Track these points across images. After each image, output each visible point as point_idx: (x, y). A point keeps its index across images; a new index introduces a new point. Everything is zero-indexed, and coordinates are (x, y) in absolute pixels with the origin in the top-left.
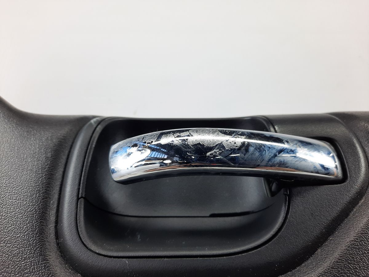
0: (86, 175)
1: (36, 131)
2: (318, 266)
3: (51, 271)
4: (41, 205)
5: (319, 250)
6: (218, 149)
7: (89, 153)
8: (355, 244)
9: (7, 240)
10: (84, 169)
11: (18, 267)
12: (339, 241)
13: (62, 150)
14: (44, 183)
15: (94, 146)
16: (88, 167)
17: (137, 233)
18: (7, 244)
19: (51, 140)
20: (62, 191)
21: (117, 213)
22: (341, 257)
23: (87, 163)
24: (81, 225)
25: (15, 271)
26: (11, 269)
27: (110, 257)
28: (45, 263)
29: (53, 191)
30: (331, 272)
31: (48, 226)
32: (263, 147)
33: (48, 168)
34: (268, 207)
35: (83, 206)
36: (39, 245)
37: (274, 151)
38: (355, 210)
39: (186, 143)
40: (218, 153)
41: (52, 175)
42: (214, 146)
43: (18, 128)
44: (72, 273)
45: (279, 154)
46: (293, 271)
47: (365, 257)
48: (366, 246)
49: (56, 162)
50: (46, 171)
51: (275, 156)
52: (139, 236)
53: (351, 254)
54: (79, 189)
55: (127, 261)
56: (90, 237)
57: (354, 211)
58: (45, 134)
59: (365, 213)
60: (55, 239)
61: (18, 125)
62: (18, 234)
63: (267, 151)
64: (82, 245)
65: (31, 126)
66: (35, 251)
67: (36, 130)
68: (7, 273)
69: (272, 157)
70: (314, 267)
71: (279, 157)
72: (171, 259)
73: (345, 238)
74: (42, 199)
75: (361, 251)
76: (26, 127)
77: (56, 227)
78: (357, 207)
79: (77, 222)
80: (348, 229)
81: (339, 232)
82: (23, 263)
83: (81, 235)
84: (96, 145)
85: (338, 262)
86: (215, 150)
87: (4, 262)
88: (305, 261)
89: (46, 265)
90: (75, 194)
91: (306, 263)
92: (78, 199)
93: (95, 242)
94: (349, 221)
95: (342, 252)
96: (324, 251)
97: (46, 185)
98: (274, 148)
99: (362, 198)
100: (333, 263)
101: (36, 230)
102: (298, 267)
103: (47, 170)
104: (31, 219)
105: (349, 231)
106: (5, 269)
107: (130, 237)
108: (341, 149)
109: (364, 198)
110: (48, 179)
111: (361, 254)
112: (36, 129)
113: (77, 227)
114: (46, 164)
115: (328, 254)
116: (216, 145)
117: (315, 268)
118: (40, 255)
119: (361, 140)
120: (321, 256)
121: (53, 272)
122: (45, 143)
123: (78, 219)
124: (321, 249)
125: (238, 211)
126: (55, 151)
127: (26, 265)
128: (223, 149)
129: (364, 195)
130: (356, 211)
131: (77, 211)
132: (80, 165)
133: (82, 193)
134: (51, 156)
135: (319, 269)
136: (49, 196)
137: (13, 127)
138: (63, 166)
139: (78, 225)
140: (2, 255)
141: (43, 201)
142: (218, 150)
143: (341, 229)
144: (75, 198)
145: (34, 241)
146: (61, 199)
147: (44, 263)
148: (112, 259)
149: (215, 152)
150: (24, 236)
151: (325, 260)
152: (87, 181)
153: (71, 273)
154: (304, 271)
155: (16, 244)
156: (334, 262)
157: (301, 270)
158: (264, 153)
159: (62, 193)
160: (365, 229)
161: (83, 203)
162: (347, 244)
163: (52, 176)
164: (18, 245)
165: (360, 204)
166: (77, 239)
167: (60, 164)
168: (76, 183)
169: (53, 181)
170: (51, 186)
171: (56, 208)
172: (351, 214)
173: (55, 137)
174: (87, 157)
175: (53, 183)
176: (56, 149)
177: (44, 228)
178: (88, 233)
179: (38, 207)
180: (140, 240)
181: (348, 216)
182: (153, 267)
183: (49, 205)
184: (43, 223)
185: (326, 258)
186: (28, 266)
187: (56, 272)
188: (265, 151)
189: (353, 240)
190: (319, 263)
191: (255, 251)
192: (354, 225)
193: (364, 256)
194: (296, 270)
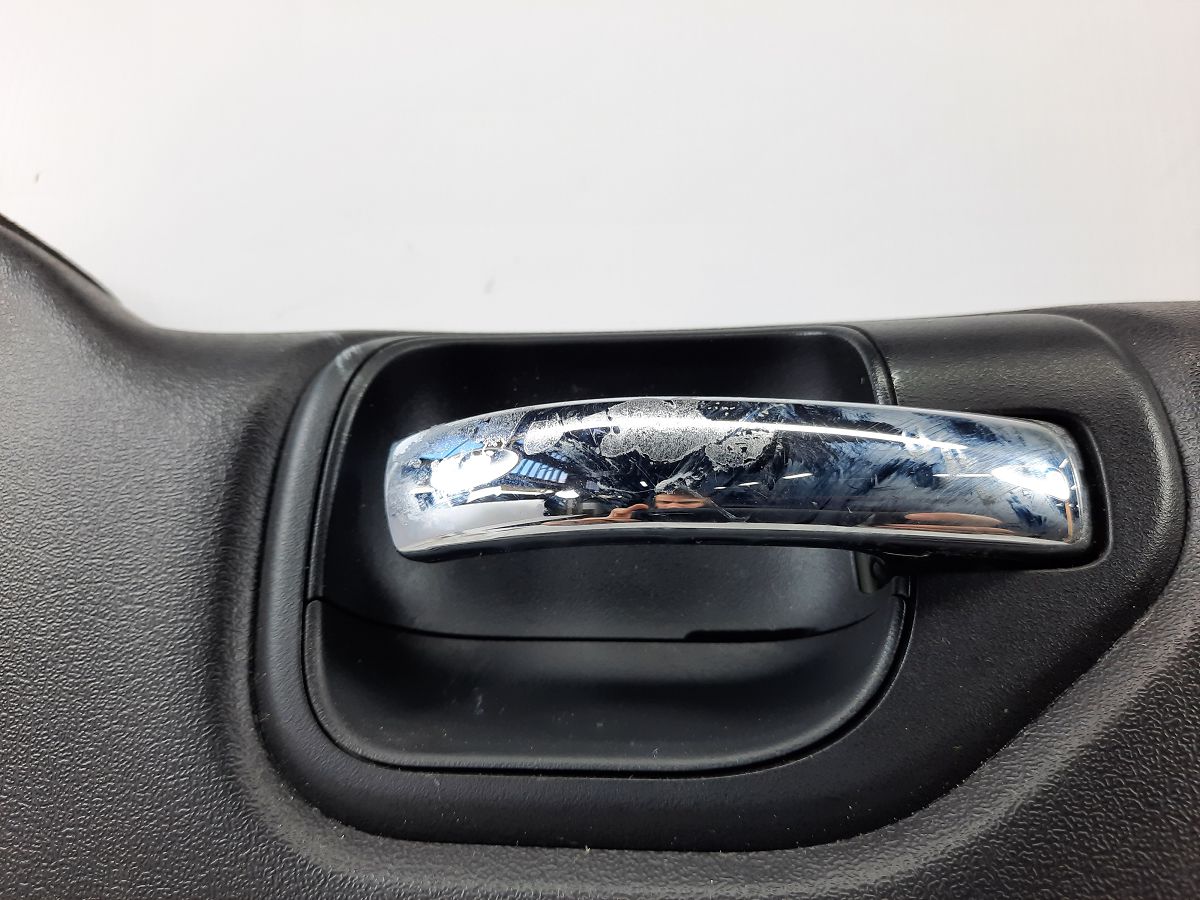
0: (326, 531)
1: (182, 398)
2: (972, 816)
3: (241, 800)
4: (209, 619)
5: (986, 767)
6: (689, 470)
7: (332, 465)
8: (1095, 755)
9: (125, 715)
10: (318, 514)
11: (159, 787)
12: (1048, 744)
13: (256, 455)
14: (211, 557)
15: (344, 442)
16: (330, 507)
17: (476, 689)
18: (126, 725)
19: (225, 425)
20: (263, 576)
21: (421, 627)
22: (1045, 792)
23: (327, 495)
24: (314, 677)
25: (152, 797)
26: (143, 792)
27: (394, 767)
28: (225, 781)
29: (236, 579)
30: (1008, 837)
31: (229, 679)
32: (832, 458)
33: (220, 511)
34: (856, 623)
35: (318, 624)
36: (206, 731)
37: (868, 471)
38: (1116, 647)
39: (597, 451)
40: (688, 482)
41: (233, 532)
42: (678, 459)
43: (132, 387)
44: (296, 806)
45: (880, 481)
46: (901, 823)
47: (1117, 796)
48: (1125, 762)
49: (240, 494)
50: (216, 522)
51: (869, 486)
52: (480, 698)
53: (1077, 786)
54: (306, 573)
55: (438, 779)
56: (341, 709)
57: (1115, 649)
58: (207, 405)
59: (1142, 659)
60: (249, 712)
61: (130, 379)
62: (152, 701)
63: (842, 472)
64: (319, 734)
65: (167, 381)
66: (198, 746)
67: (180, 395)
68: (134, 801)
69: (858, 492)
70: (959, 818)
71: (880, 489)
72: (554, 778)
73: (1068, 737)
74: (210, 604)
75: (1107, 777)
76: (154, 384)
77: (251, 678)
78: (1125, 640)
79: (303, 669)
80: (1083, 707)
81: (1055, 715)
82: (172, 779)
83: (316, 706)
84: (350, 440)
85: (1033, 809)
86: (680, 475)
87: (123, 774)
88: (941, 795)
89: (228, 785)
90: (297, 590)
91: (942, 802)
92: (305, 601)
93: (354, 726)
94: (1093, 681)
95: (1051, 778)
96: (999, 769)
97: (216, 562)
98: (868, 463)
99: (1147, 609)
100: (1018, 810)
101: (197, 689)
102: (915, 811)
103: (218, 517)
104: (184, 659)
105: (1084, 715)
106: (127, 792)
107: (454, 701)
108: (1101, 451)
109: (1152, 610)
110: (221, 545)
111: (1108, 788)
112: (180, 391)
113: (305, 682)
114: (214, 501)
115: (1007, 782)
116: (687, 458)
117: (963, 819)
118: (212, 759)
119: (1174, 416)
120: (987, 784)
121: (248, 804)
122: (207, 437)
123: (306, 659)
124: (992, 763)
125: (772, 625)
126: (237, 460)
127: (177, 784)
128: (704, 471)
129: (1156, 599)
130: (1119, 651)
131: (303, 637)
132: (305, 503)
133: (316, 587)
134: (225, 475)
135: (973, 824)
136: (226, 594)
137: (119, 386)
138: (261, 503)
139: (308, 677)
140: (119, 754)
141: (213, 610)
142: (689, 474)
143: (1063, 706)
144: (298, 601)
145: (194, 720)
146: (261, 600)
147: (222, 780)
148: (399, 772)
149: (680, 479)
150: (168, 705)
151: (995, 799)
152: (327, 551)
153: (293, 806)
154: (930, 828)
155: (148, 728)
156: (1022, 806)
157: (924, 821)
158: (831, 480)
159: (263, 584)
160: (1134, 711)
161: (319, 615)
162: (1068, 757)
163: (231, 535)
164: (154, 730)
165: (1136, 629)
166: (306, 717)
167: (252, 499)
168: (298, 557)
169: (234, 551)
170: (230, 565)
171: (248, 626)
172: (1102, 662)
173: (235, 416)
174: (325, 478)
175: (238, 557)
176: (237, 454)
177: (219, 684)
178: (334, 696)
179: (201, 626)
180: (482, 710)
181: (1091, 667)
182: (506, 797)
183: (228, 619)
184: (216, 670)
185: (999, 792)
186: (183, 788)
187: (255, 805)
188: (838, 471)
189: (1090, 742)
190: (978, 806)
191: (792, 766)
192: (1102, 698)
193: (1115, 793)
194: (909, 820)
